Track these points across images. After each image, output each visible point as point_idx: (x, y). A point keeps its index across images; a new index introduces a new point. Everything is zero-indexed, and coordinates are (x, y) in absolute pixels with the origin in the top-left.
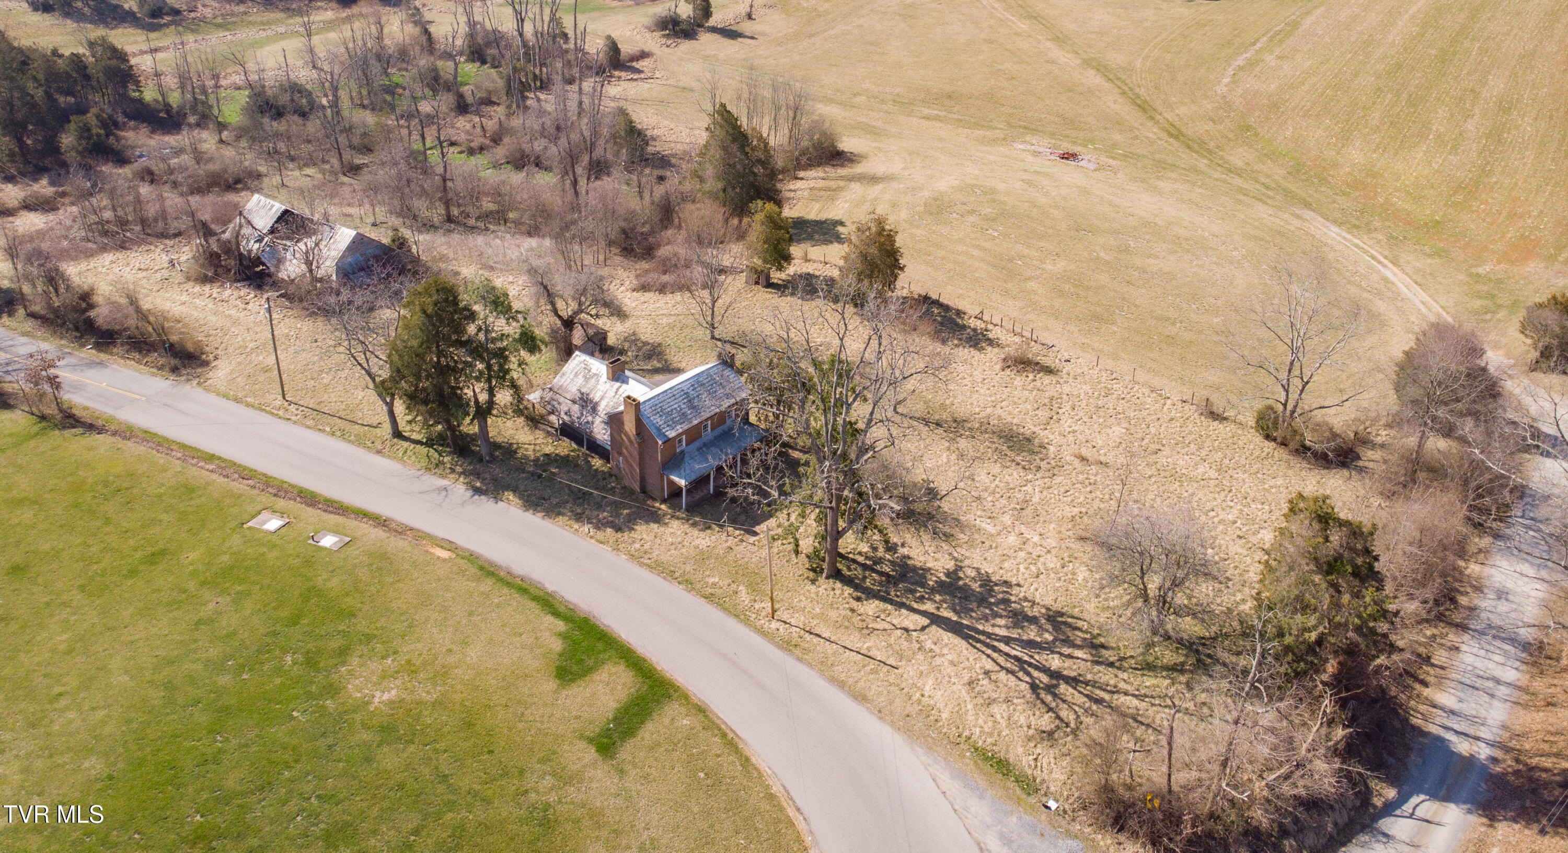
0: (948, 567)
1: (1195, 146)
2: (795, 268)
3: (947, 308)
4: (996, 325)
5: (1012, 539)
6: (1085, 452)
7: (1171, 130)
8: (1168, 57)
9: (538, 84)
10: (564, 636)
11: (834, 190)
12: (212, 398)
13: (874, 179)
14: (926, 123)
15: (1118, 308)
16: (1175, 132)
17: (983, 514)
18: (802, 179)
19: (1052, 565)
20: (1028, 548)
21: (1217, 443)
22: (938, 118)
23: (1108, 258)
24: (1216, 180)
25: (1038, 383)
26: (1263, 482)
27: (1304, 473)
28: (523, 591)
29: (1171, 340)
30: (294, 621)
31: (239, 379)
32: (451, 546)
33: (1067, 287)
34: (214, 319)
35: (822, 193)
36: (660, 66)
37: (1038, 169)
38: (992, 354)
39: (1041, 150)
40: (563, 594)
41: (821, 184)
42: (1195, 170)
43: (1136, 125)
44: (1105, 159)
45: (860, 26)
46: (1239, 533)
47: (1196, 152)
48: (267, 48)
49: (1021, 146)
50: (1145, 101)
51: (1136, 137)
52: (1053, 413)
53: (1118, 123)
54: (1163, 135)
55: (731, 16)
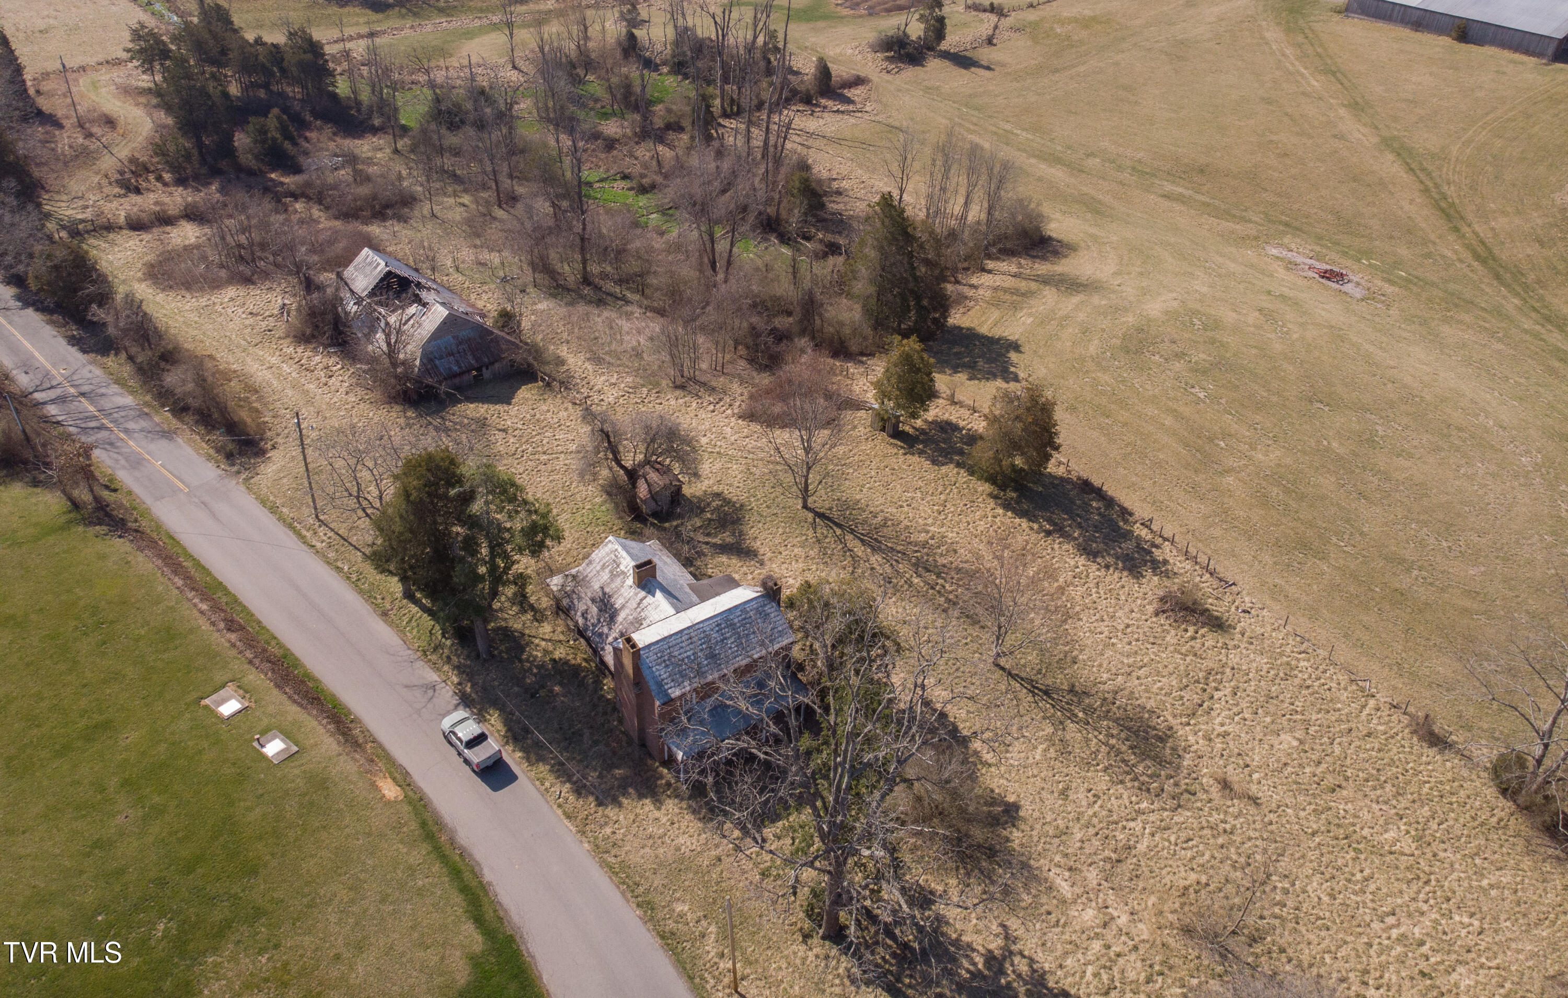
0: (992, 946)
1: (1508, 276)
2: (936, 411)
3: (1110, 502)
4: (1165, 539)
5: (1089, 915)
6: (1234, 775)
7: (1480, 250)
8: (1499, 143)
9: (735, 109)
10: (475, 961)
11: (1023, 295)
12: (248, 502)
13: (1071, 285)
14: (1167, 204)
15: (1336, 534)
16: (1484, 254)
17: (1063, 861)
18: (990, 272)
19: (1132, 975)
20: (1110, 934)
21: (1425, 790)
22: (1180, 199)
23: (1341, 451)
24: (1526, 331)
25: (1197, 644)
26: (1480, 874)
27: (1547, 867)
28: (456, 873)
29: (1399, 597)
30: (189, 868)
31: (285, 480)
32: (404, 779)
33: (1275, 490)
34: (290, 392)
35: (1008, 297)
36: (873, 96)
37: (1286, 291)
38: (1152, 585)
39: (1299, 259)
40: (498, 890)
41: (1009, 282)
42: (1498, 312)
43: (1433, 237)
44: (1379, 283)
45: (1117, 64)
46: (1423, 965)
47: (1507, 286)
48: (477, 40)
49: (1274, 252)
50: (1452, 205)
51: (1428, 255)
52: (1206, 696)
53: (1409, 232)
54: (1467, 255)
55: (969, 38)
